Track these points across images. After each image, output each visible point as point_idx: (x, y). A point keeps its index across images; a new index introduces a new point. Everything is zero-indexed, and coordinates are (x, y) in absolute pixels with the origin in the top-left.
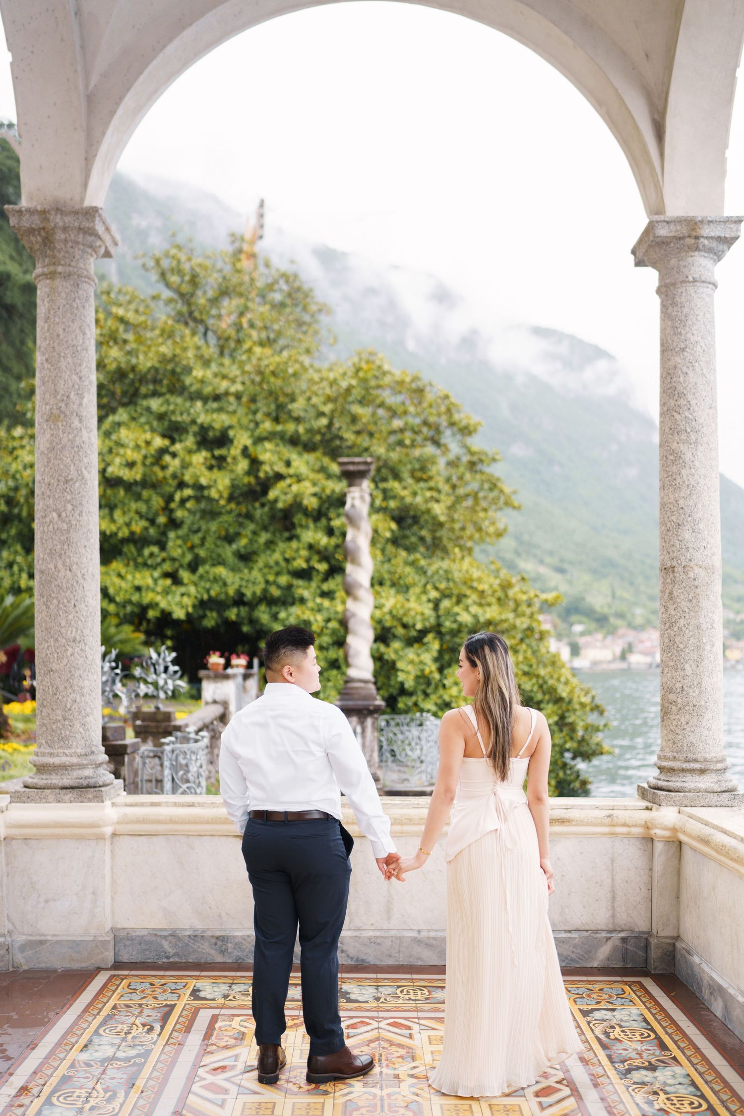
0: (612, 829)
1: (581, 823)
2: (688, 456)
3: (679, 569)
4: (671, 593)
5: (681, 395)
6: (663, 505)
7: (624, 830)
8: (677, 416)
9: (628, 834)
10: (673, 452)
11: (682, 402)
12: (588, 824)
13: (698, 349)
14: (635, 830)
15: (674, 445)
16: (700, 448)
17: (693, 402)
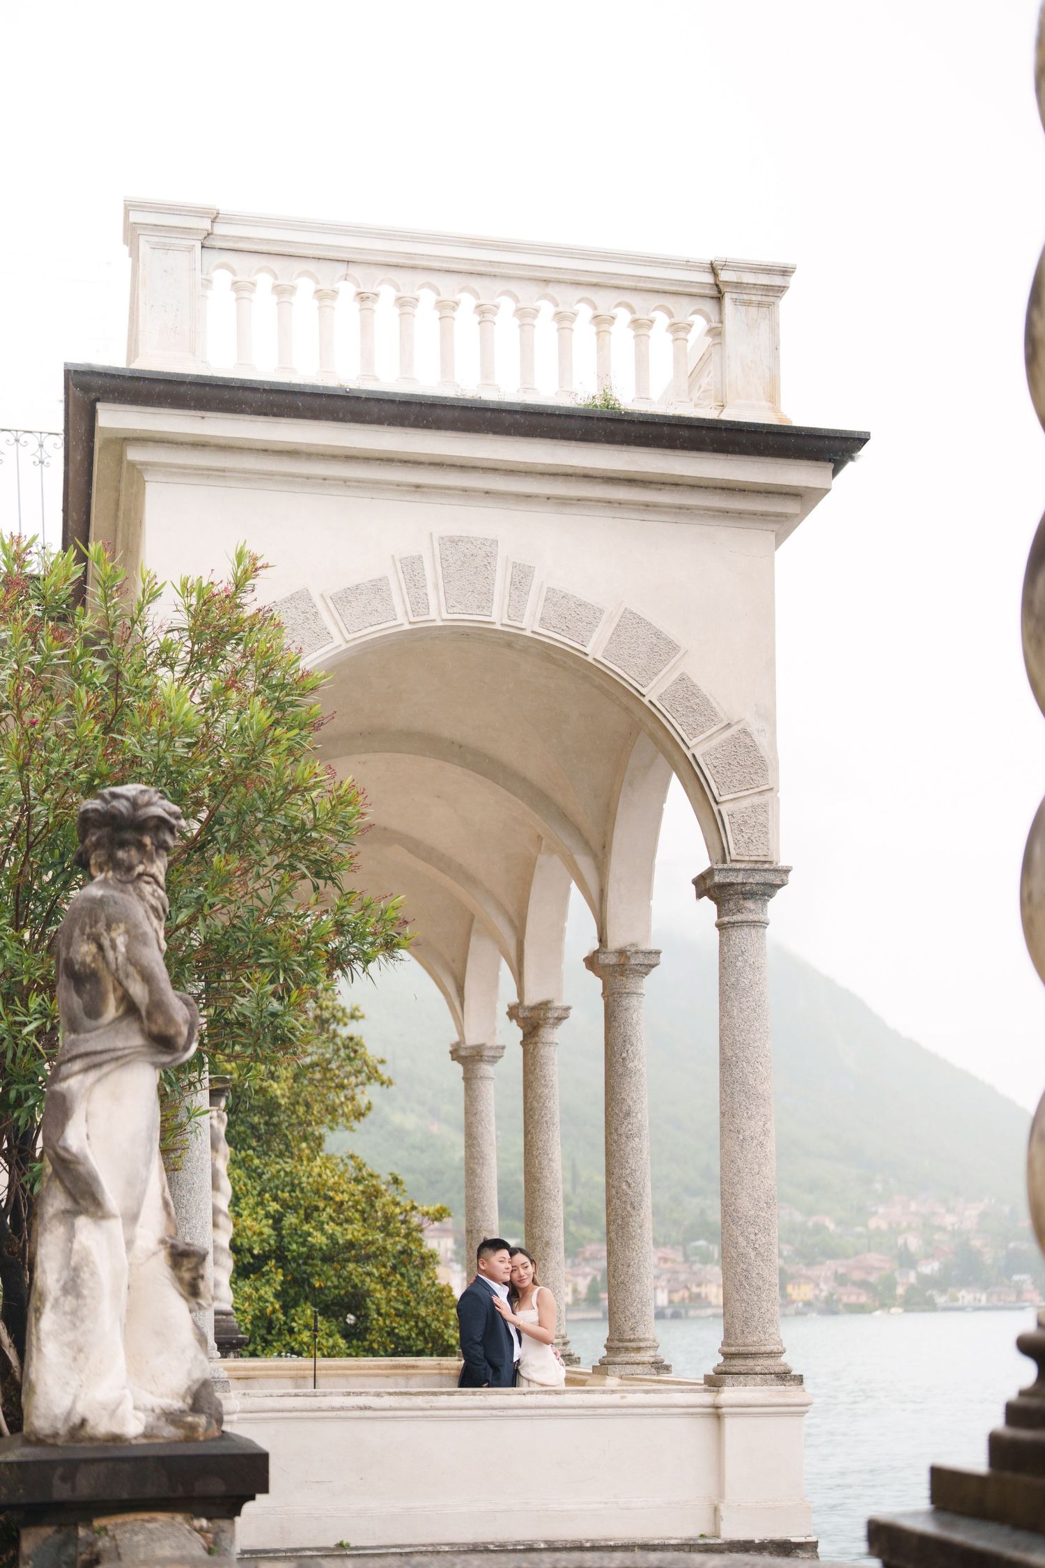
0: (440, 1371)
1: (423, 1368)
2: (479, 1171)
3: (475, 1231)
4: (471, 1244)
5: (475, 1138)
6: (467, 1197)
7: (447, 1371)
8: (473, 1150)
9: (449, 1374)
10: (471, 1169)
11: (475, 1142)
12: (427, 1369)
13: (483, 1114)
14: (452, 1372)
15: (472, 1165)
16: (485, 1167)
17: (481, 1142)
